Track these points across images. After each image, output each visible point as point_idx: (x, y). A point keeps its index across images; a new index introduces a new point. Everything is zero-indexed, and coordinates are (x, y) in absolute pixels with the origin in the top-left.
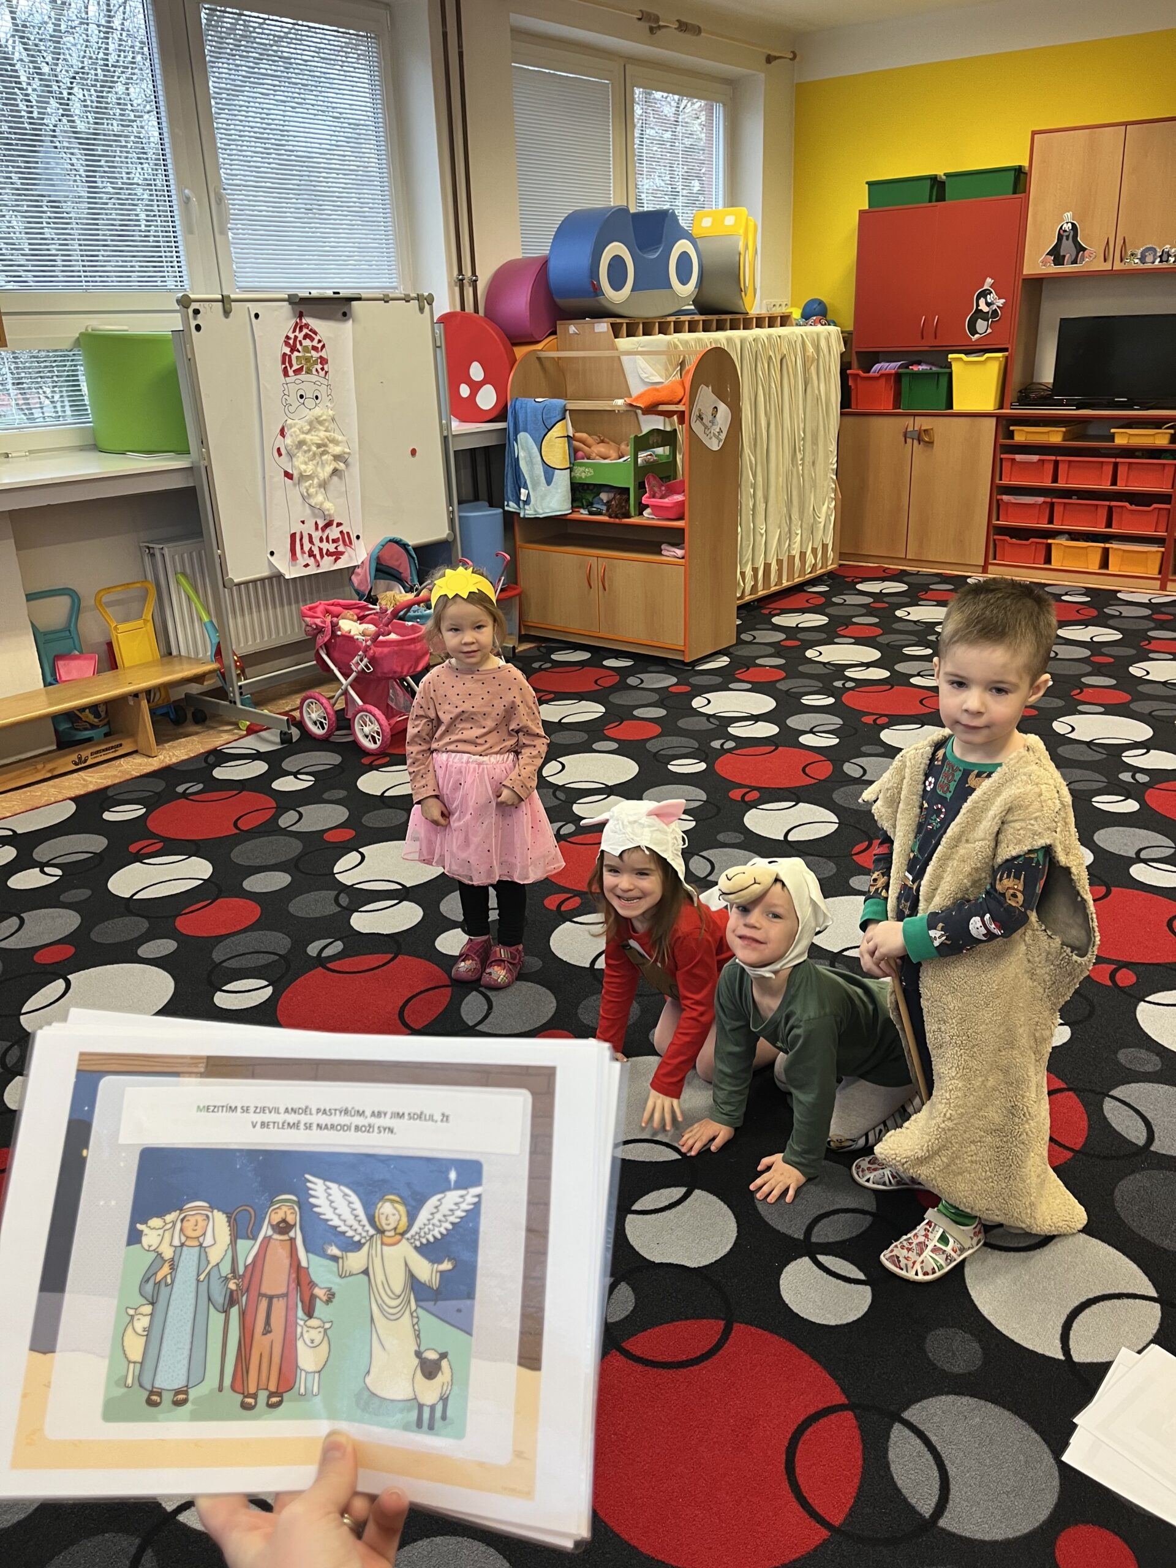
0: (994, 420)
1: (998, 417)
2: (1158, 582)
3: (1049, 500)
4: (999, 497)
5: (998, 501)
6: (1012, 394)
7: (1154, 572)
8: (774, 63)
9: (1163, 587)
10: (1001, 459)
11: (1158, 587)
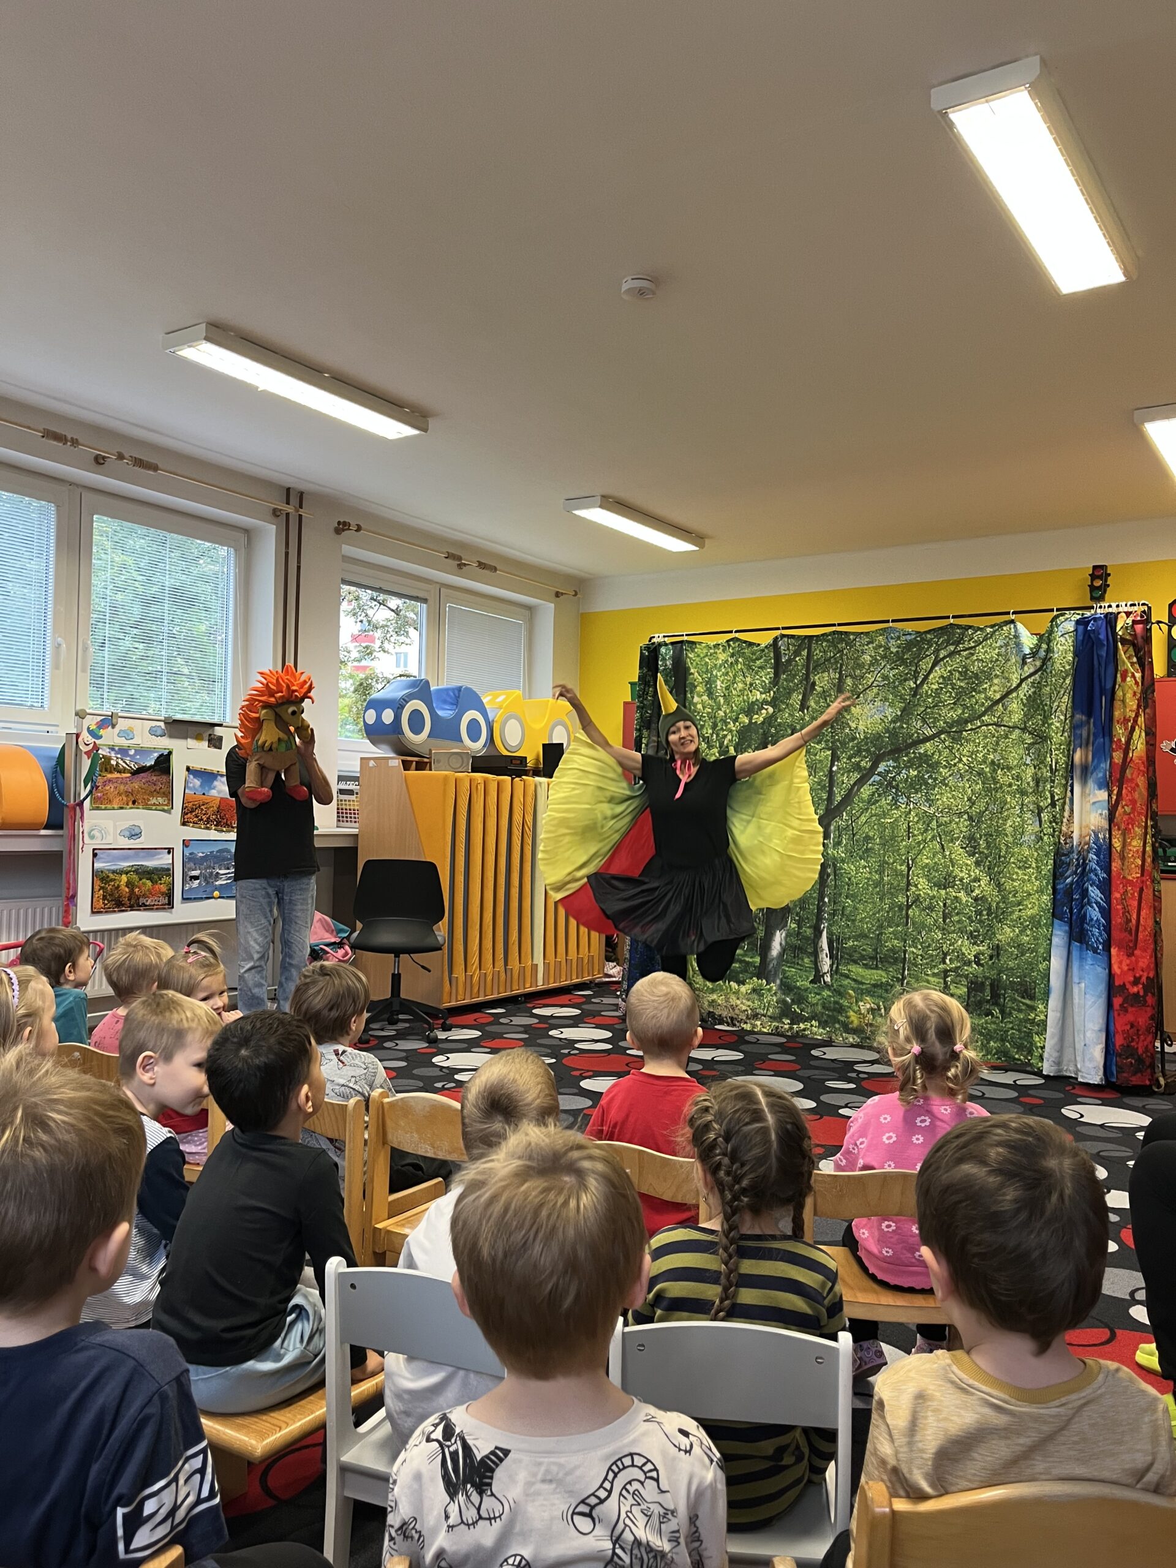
8: (561, 597)
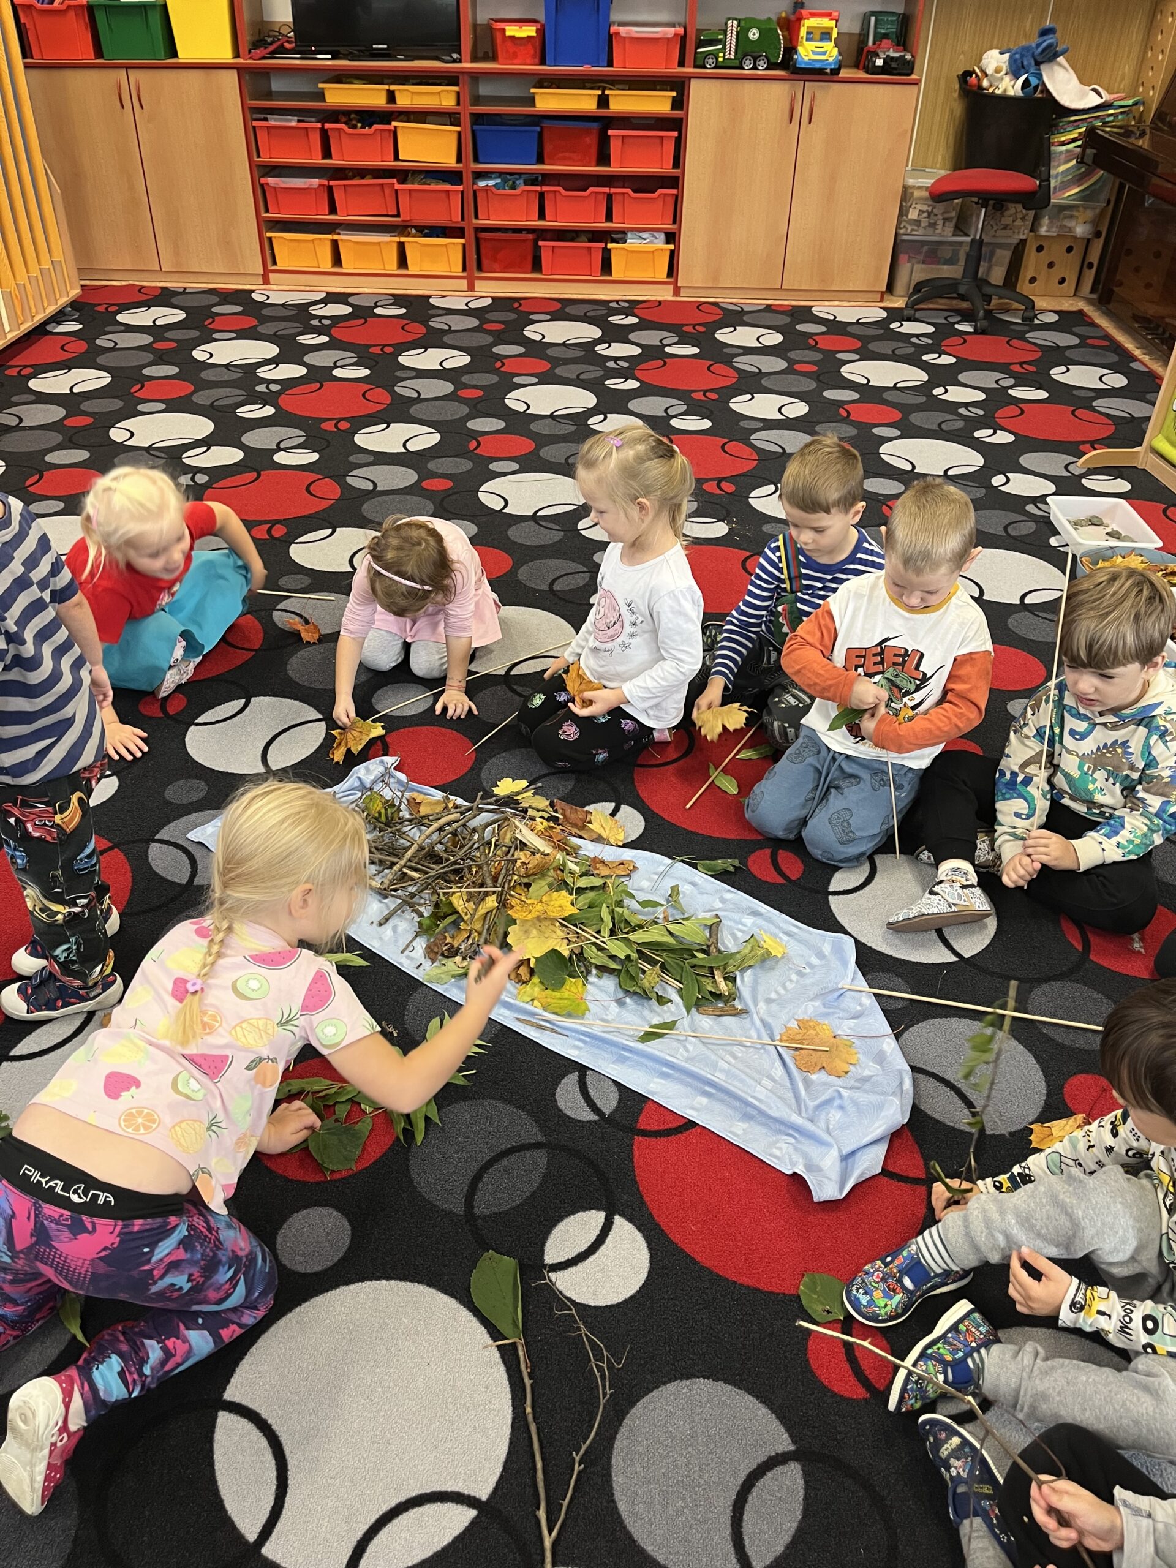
0: (234, 74)
1: (240, 69)
2: (465, 282)
3: (325, 182)
4: (263, 180)
5: (262, 186)
6: (246, 39)
7: (457, 269)
9: (471, 288)
10: (254, 127)
11: (466, 288)
